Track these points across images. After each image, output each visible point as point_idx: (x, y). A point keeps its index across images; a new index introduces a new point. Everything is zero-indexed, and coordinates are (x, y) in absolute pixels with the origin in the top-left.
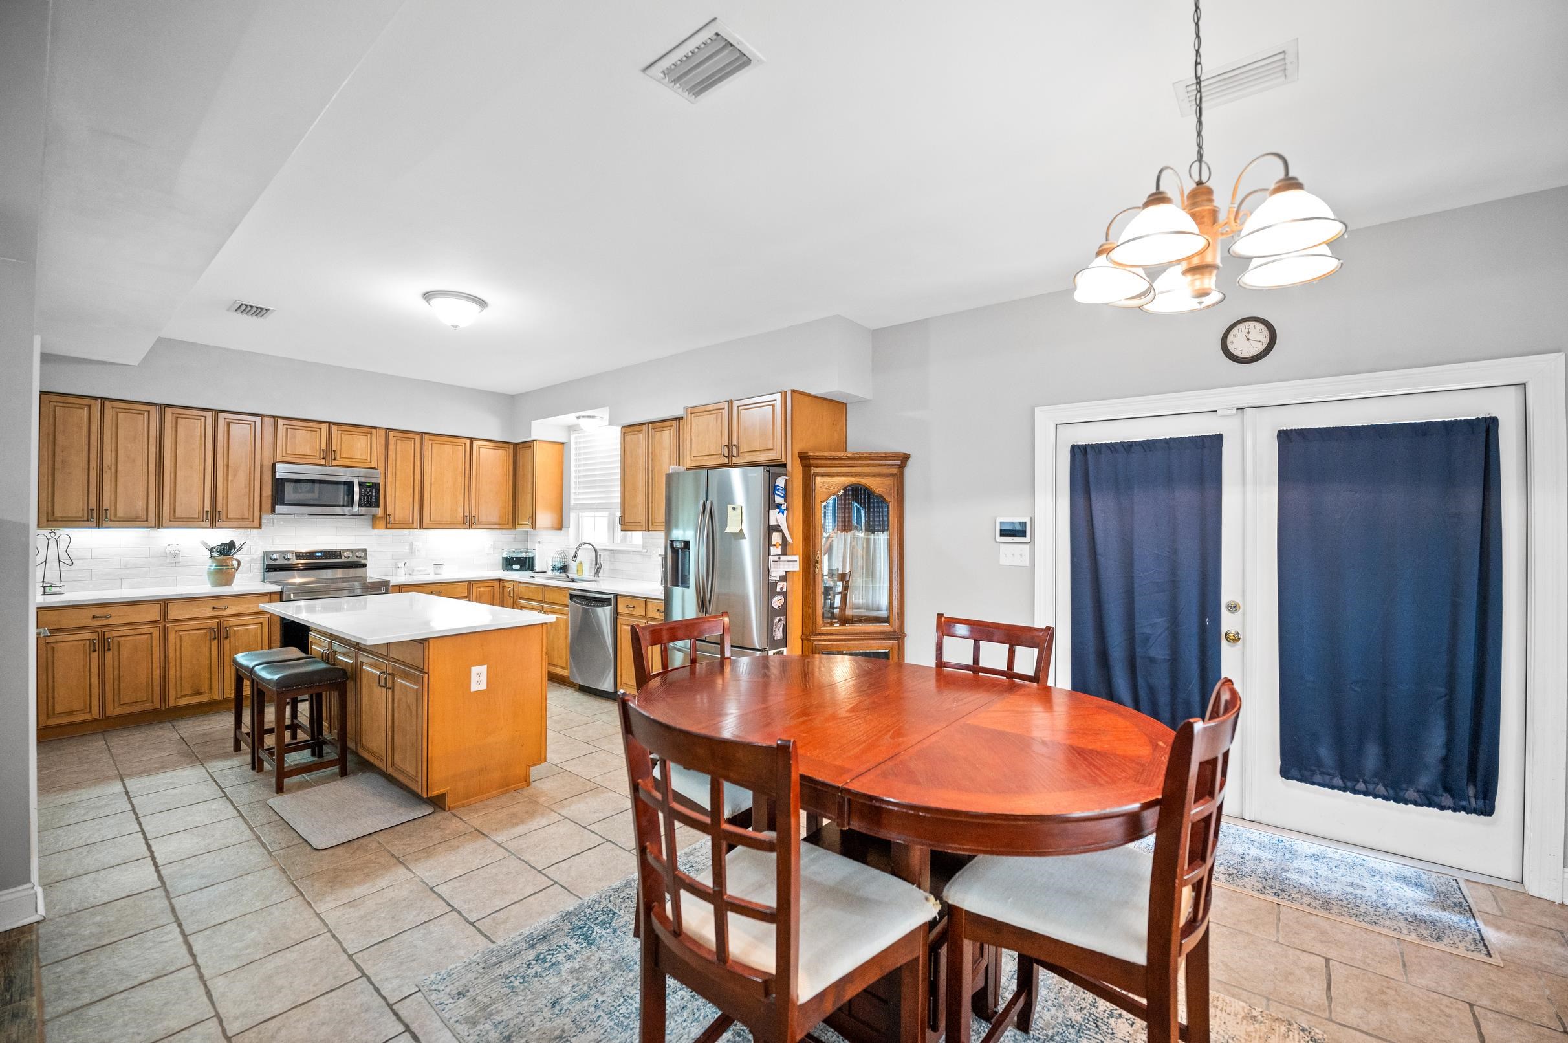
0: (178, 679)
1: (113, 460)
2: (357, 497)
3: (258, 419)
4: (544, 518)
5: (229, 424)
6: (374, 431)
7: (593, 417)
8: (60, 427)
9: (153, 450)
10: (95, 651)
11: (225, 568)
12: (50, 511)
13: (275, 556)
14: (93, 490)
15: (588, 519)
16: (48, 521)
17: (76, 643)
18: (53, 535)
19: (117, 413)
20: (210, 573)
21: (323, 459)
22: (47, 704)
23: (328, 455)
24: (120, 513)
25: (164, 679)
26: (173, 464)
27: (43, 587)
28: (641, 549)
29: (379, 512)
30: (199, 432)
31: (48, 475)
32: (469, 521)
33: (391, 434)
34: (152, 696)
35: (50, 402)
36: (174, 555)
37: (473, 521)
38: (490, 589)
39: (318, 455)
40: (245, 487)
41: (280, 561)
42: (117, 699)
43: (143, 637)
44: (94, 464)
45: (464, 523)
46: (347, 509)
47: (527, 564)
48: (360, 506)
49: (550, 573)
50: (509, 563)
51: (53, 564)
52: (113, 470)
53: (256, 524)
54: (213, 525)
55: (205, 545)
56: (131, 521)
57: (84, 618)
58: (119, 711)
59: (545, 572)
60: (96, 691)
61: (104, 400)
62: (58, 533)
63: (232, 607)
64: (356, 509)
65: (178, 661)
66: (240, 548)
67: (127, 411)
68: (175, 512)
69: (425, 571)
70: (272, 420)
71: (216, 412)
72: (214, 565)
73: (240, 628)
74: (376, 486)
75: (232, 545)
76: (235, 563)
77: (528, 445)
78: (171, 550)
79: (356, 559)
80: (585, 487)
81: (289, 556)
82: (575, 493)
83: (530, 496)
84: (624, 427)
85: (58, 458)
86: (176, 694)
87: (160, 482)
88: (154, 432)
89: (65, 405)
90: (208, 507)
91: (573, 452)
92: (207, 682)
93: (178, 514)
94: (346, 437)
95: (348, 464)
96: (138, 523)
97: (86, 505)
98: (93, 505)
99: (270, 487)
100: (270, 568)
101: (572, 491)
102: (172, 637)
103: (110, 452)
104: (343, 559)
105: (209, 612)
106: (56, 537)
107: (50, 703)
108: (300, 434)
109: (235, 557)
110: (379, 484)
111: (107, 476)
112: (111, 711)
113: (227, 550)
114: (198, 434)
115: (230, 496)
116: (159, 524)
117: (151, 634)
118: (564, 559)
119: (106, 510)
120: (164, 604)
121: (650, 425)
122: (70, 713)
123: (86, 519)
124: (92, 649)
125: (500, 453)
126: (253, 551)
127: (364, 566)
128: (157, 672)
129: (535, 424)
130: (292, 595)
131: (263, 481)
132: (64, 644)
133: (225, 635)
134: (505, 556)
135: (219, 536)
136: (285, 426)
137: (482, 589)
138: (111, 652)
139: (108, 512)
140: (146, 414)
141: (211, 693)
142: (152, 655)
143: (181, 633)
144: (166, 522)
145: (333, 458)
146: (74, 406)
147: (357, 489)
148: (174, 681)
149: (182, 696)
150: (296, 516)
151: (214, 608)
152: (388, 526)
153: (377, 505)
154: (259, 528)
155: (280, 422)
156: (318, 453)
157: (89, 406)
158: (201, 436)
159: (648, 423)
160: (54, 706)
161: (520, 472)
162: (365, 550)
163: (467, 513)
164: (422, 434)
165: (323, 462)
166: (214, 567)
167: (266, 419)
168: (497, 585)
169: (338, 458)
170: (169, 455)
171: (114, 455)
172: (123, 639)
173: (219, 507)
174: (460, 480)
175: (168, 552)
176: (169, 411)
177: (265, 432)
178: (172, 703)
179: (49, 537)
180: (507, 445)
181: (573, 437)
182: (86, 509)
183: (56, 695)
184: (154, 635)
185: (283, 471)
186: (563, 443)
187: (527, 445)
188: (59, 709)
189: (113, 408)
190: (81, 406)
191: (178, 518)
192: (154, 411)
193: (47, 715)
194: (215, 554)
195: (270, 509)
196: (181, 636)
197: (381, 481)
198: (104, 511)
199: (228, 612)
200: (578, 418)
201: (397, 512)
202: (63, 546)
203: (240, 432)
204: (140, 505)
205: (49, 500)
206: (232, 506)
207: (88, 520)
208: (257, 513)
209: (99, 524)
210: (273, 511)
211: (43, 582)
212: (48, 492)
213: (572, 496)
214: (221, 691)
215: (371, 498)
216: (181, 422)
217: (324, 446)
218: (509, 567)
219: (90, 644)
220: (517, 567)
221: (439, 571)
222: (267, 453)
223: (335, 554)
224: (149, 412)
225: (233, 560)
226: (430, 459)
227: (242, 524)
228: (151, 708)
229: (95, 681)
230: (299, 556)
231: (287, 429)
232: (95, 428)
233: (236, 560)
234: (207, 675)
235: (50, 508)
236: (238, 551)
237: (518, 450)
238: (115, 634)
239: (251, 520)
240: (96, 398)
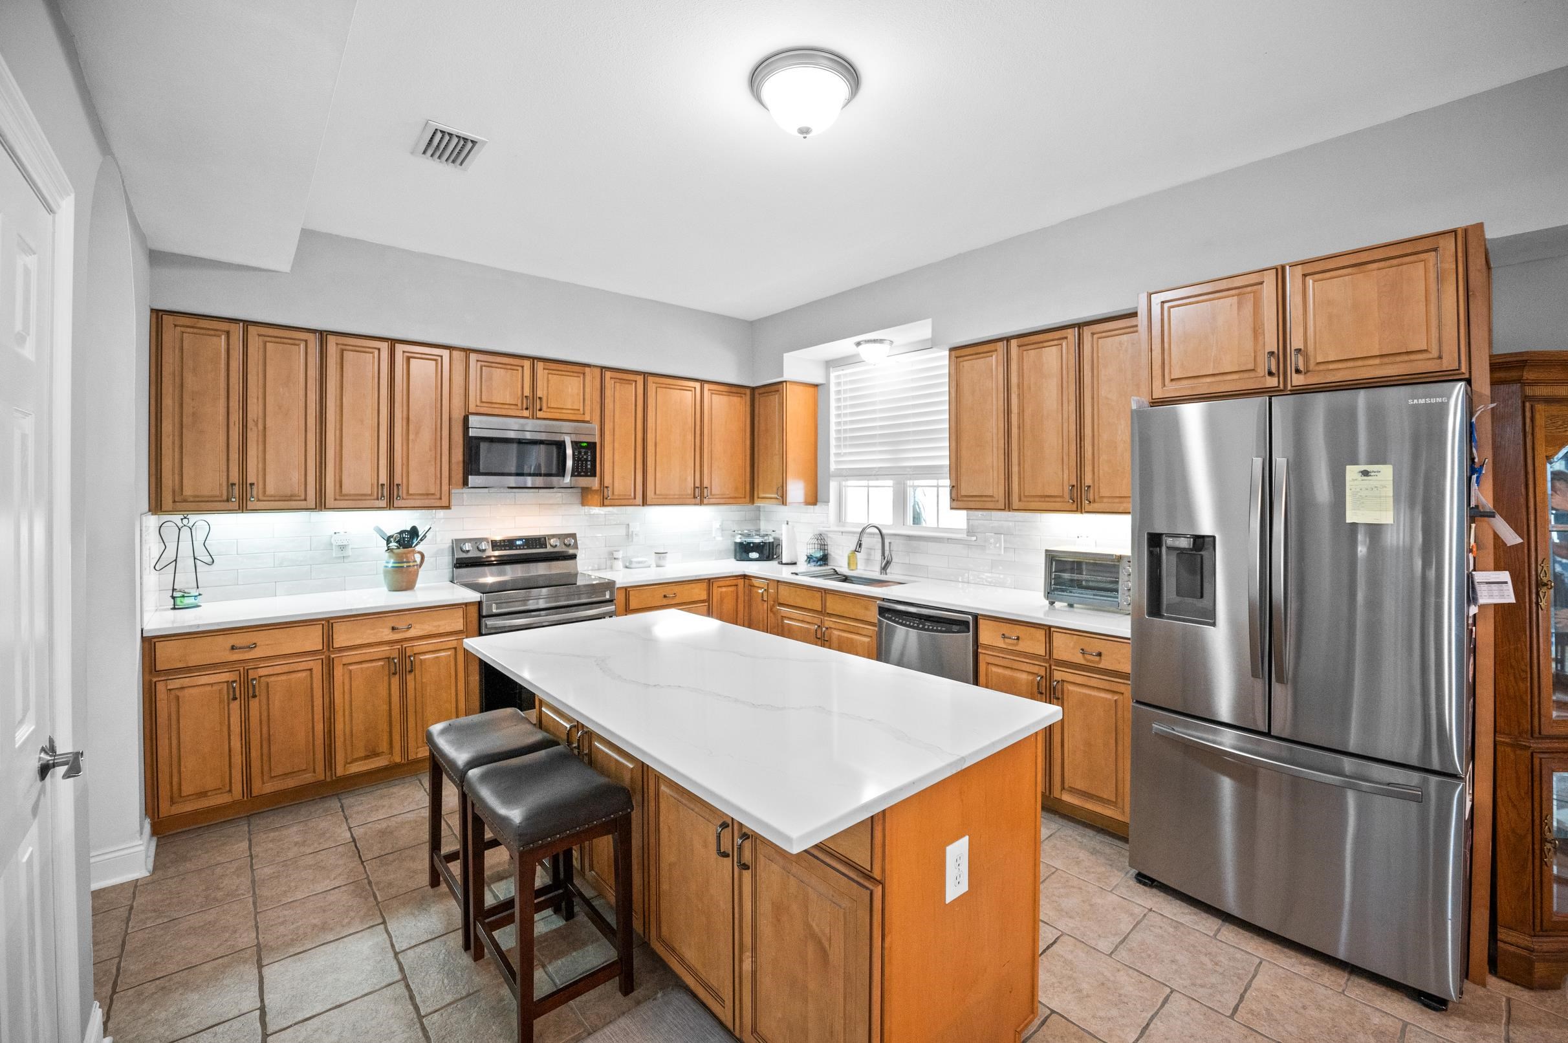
0: (348, 736)
1: (261, 414)
2: (569, 463)
3: (445, 353)
4: (796, 490)
5: (408, 359)
6: (587, 370)
7: (881, 341)
8: (189, 363)
9: (313, 396)
10: (235, 699)
11: (405, 565)
12: (177, 488)
13: (467, 547)
14: (234, 456)
15: (855, 492)
16: (174, 502)
17: (209, 688)
18: (185, 521)
19: (265, 343)
20: (386, 572)
21: (527, 409)
22: (171, 783)
23: (532, 403)
24: (270, 490)
25: (330, 733)
26: (338, 418)
27: (173, 598)
28: (963, 536)
29: (594, 482)
30: (370, 369)
31: (174, 436)
32: (699, 495)
33: (608, 374)
34: (314, 763)
35: (175, 326)
36: (342, 548)
37: (705, 495)
38: (731, 589)
39: (520, 405)
40: (431, 450)
41: (474, 554)
42: (266, 768)
43: (300, 675)
44: (235, 417)
45: (695, 497)
46: (555, 479)
47: (768, 551)
48: (572, 475)
49: (802, 566)
50: (743, 550)
51: (186, 563)
52: (261, 427)
53: (444, 502)
54: (390, 506)
55: (379, 531)
56: (286, 502)
57: (219, 651)
58: (269, 788)
59: (795, 564)
60: (238, 759)
61: (247, 323)
62: (193, 518)
63: (418, 626)
64: (567, 479)
65: (347, 707)
66: (425, 536)
67: (279, 340)
68: (341, 486)
69: (645, 562)
70: (463, 354)
71: (393, 342)
72: (392, 561)
73: (427, 656)
74: (592, 446)
75: (414, 532)
76: (418, 558)
77: (775, 388)
78: (337, 540)
79: (564, 549)
80: (852, 446)
81: (483, 546)
82: (837, 455)
83: (777, 460)
84: (952, 350)
85: (187, 410)
86: (346, 758)
87: (321, 442)
88: (313, 373)
89: (195, 330)
90: (383, 479)
91: (833, 396)
92: (385, 737)
93: (346, 489)
94: (554, 379)
95: (557, 416)
96: (293, 504)
97: (225, 478)
98: (235, 477)
99: (461, 450)
100: (461, 563)
101: (833, 450)
102: (338, 672)
103: (255, 400)
104: (549, 549)
105: (387, 635)
106: (190, 525)
107: (175, 780)
108: (498, 373)
109: (418, 548)
110: (595, 443)
111: (252, 436)
112: (259, 788)
113: (408, 538)
114: (370, 375)
115: (412, 464)
116: (321, 505)
117: (311, 670)
118: (823, 546)
119: (252, 484)
120: (327, 624)
121: (1014, 343)
122: (203, 794)
123: (225, 497)
124: (231, 697)
125: (735, 400)
126: (438, 540)
127: (574, 557)
128: (319, 727)
129: (789, 358)
130: (494, 606)
131: (453, 443)
132: (190, 689)
133: (408, 668)
134: (738, 540)
135: (398, 521)
136: (479, 363)
137: (724, 589)
138: (257, 699)
139: (255, 488)
140: (302, 346)
141: (391, 753)
142: (312, 701)
143: (351, 667)
144: (330, 501)
145: (538, 408)
146: (208, 332)
147: (569, 451)
148: (342, 740)
149: (356, 760)
150: (492, 490)
151: (393, 629)
152: (606, 502)
153: (594, 475)
154: (448, 507)
155: (473, 357)
156: (520, 401)
157: (228, 333)
158: (373, 377)
159: (1008, 339)
160: (180, 784)
161: (761, 426)
162: (573, 536)
163: (698, 484)
164: (645, 375)
165: (526, 413)
166: (390, 565)
167: (455, 353)
168: (741, 582)
169: (544, 408)
170: (333, 404)
171: (261, 406)
172: (273, 679)
173: (397, 480)
174: (690, 437)
175: (334, 543)
176: (332, 340)
177: (453, 372)
178: (340, 772)
179: (180, 525)
180: (742, 390)
181: (833, 375)
182: (225, 484)
183: (183, 769)
184: (314, 671)
185: (479, 426)
186: (816, 386)
187: (773, 388)
188: (187, 789)
189: (259, 335)
190: (216, 333)
191: (347, 495)
192: (313, 340)
193: (172, 798)
194: (393, 545)
195: (461, 481)
196: (351, 671)
197: (597, 440)
198: (248, 485)
199: (412, 633)
200: (858, 344)
201: (616, 484)
202: (199, 536)
203: (422, 370)
204: (296, 476)
205: (176, 472)
206: (414, 478)
207: (228, 500)
208: (445, 488)
209: (243, 508)
210: (465, 483)
211: (174, 590)
212: (174, 459)
213: (832, 459)
214: (405, 750)
215: (586, 463)
216: (349, 356)
217: (527, 392)
218: (744, 555)
219: (228, 689)
220: (754, 555)
221: (662, 563)
222: (458, 402)
223: (539, 541)
224: (306, 341)
225: (414, 552)
226: (654, 410)
227: (427, 503)
228: (312, 780)
229: (236, 744)
230: (495, 545)
231: (481, 367)
232: (236, 364)
233: (419, 552)
234: (386, 727)
235: (177, 482)
236: (421, 540)
237: (757, 396)
238: (262, 672)
239: (438, 496)
240: (235, 321)
